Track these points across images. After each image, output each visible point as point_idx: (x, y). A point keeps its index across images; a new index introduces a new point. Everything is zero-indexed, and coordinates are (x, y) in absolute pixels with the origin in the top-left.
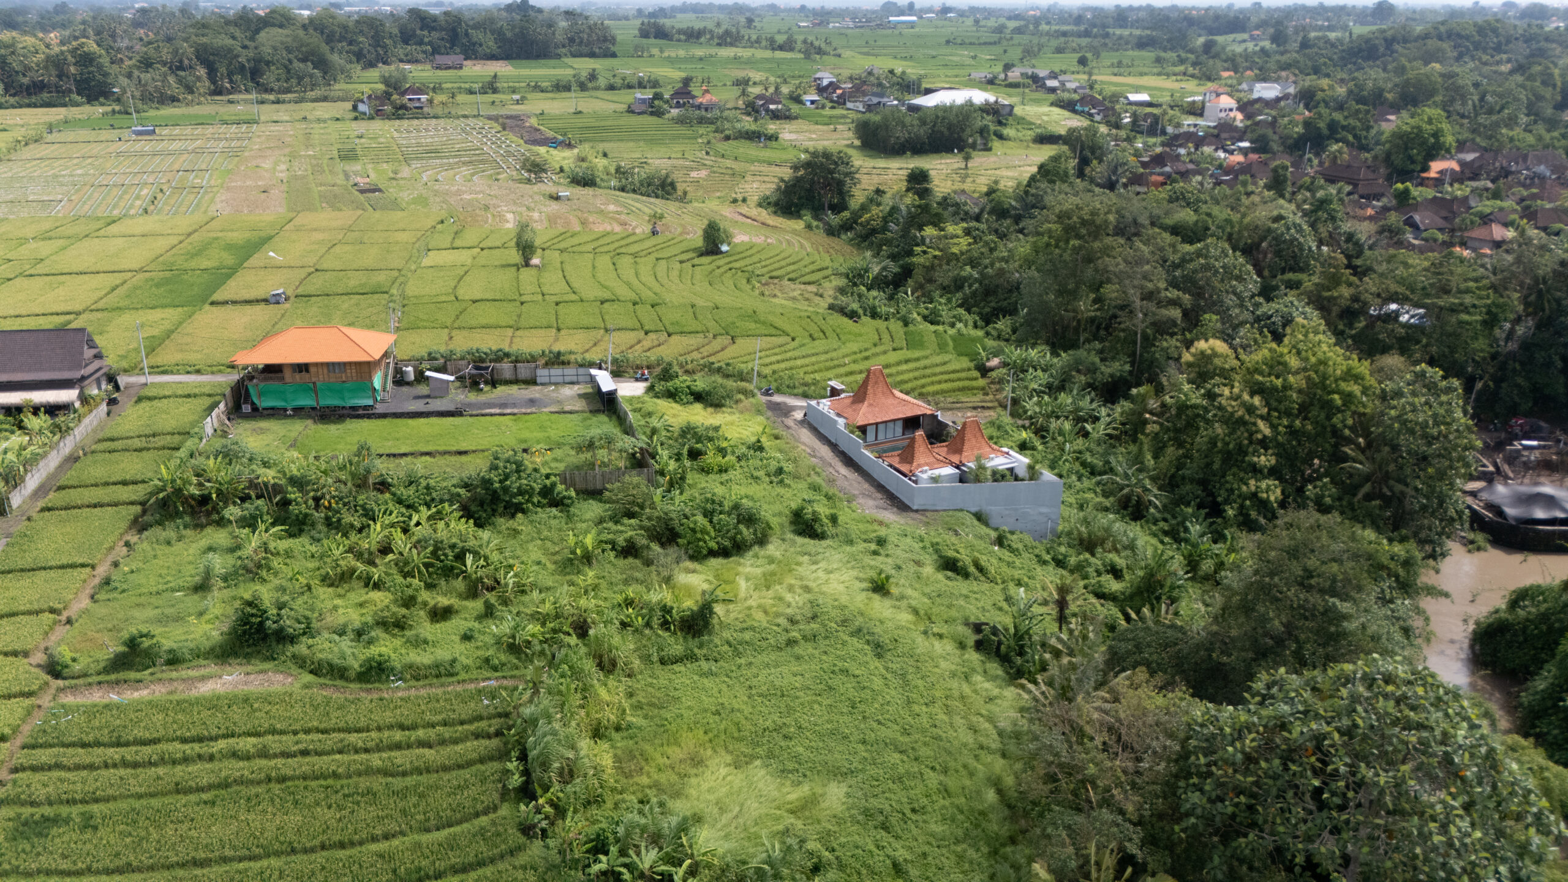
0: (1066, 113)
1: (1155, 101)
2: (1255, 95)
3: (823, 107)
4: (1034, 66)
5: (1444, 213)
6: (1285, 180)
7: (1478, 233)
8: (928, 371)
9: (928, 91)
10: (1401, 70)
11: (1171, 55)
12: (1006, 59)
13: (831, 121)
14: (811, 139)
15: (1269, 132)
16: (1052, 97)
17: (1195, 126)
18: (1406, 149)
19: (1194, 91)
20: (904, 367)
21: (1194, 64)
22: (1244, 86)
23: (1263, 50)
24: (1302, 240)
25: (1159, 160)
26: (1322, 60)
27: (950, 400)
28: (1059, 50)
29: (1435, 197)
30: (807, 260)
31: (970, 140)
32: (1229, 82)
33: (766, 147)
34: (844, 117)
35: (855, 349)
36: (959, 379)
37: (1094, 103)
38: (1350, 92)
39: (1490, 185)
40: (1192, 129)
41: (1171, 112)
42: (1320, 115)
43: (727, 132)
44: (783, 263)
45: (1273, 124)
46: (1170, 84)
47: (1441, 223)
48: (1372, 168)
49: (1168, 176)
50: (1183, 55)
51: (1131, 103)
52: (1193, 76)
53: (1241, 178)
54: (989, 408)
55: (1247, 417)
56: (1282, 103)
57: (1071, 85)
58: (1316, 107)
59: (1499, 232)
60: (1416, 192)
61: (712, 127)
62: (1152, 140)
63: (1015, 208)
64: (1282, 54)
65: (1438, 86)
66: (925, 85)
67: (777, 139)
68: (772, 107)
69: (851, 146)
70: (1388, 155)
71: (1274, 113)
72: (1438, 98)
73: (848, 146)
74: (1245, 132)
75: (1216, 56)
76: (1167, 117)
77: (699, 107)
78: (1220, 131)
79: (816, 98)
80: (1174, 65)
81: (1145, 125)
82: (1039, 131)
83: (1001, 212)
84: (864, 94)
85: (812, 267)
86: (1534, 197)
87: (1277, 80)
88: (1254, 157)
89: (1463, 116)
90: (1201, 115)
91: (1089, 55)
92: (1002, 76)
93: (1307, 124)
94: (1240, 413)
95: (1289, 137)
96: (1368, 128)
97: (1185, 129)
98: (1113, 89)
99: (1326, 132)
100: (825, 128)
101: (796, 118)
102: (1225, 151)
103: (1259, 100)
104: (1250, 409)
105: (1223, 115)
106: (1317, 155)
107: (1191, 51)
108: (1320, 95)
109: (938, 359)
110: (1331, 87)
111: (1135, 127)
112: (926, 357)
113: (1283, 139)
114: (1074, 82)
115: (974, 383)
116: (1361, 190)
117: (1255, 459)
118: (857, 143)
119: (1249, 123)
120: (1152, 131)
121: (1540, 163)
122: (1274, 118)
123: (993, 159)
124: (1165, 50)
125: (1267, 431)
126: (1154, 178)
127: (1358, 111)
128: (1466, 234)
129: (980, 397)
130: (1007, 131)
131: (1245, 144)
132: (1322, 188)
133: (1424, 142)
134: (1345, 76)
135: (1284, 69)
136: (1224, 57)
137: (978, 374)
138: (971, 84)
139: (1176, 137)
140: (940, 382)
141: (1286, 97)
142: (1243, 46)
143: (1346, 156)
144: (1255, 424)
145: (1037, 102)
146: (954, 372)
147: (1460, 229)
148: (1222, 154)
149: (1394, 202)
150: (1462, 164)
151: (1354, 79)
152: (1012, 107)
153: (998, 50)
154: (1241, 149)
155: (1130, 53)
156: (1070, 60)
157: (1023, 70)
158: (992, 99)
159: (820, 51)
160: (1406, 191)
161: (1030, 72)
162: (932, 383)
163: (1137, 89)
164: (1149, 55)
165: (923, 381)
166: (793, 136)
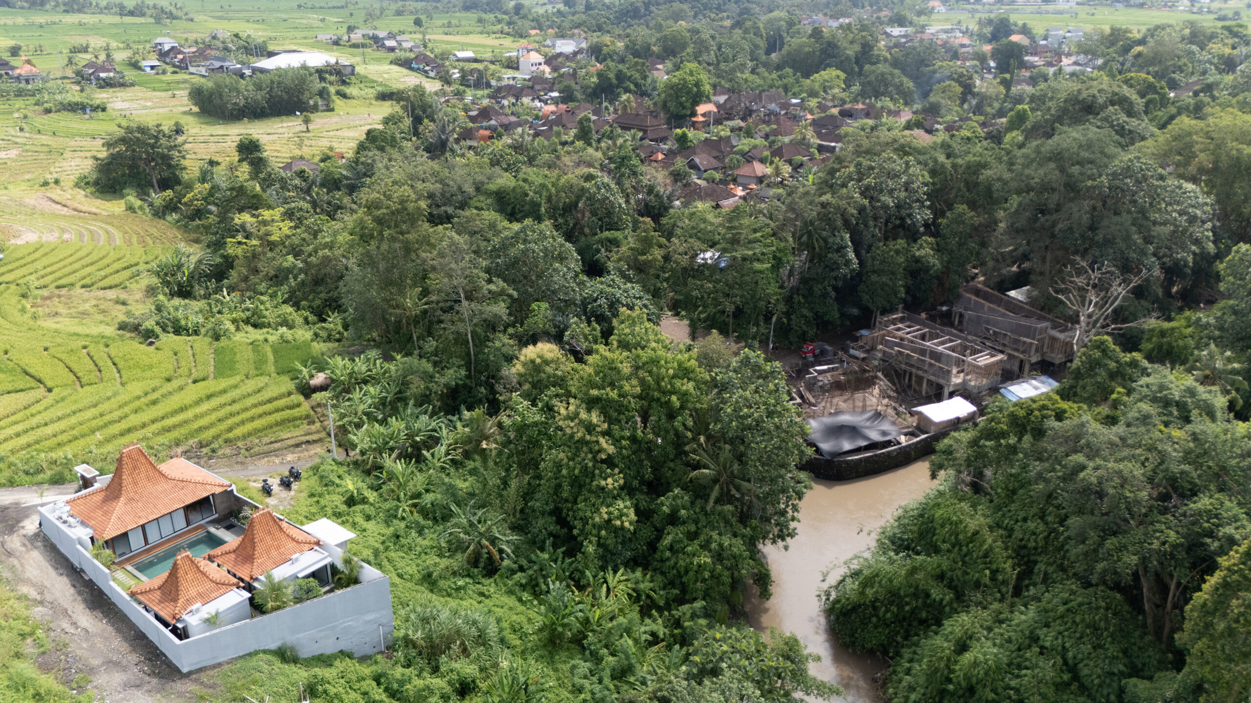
0: (404, 71)
1: (479, 56)
2: (558, 50)
3: (164, 72)
4: (376, 28)
5: (716, 154)
6: (590, 131)
7: (744, 170)
8: (236, 407)
9: (271, 54)
10: (659, 28)
11: (490, 17)
12: (352, 22)
13: (168, 87)
14: (145, 108)
15: (572, 83)
16: (392, 56)
17: (514, 78)
18: (677, 97)
19: (510, 47)
20: (205, 407)
21: (509, 24)
22: (548, 42)
23: (559, 11)
24: (612, 198)
25: (485, 113)
26: (603, 20)
27: (266, 440)
28: (399, 13)
29: (706, 139)
30: (113, 256)
31: (311, 102)
32: (537, 39)
33: (91, 118)
34: (185, 81)
35: (139, 393)
36: (277, 410)
37: (427, 61)
38: (627, 47)
39: (742, 124)
40: (511, 82)
41: (492, 67)
42: (609, 68)
43: (46, 105)
44: (76, 266)
45: (574, 75)
46: (491, 41)
47: (715, 163)
48: (654, 114)
49: (493, 129)
50: (500, 16)
51: (459, 60)
52: (508, 34)
53: (555, 128)
54: (315, 442)
55: (588, 437)
56: (579, 57)
57: (406, 45)
58: (605, 60)
59: (760, 169)
60: (691, 134)
61: (32, 100)
62: (480, 93)
63: (347, 178)
64: (574, 14)
65: (688, 40)
66: (271, 48)
67: (104, 110)
68: (103, 75)
69: (189, 113)
70: (665, 103)
71: (573, 65)
72: (689, 50)
73: (185, 113)
74: (554, 83)
75: (524, 17)
76: (490, 72)
77: (18, 78)
78: (534, 83)
79: (157, 63)
80: (493, 24)
81: (472, 79)
82: (380, 89)
83: (332, 183)
84: (206, 59)
85: (117, 266)
86: (776, 133)
87: (572, 37)
88: (563, 107)
89: (709, 64)
90: (517, 68)
91: (423, 17)
92: (346, 38)
93: (600, 75)
94: (580, 435)
95: (588, 87)
96: (645, 78)
97: (505, 82)
98: (444, 46)
99: (614, 81)
100: (163, 94)
101: (132, 85)
102: (540, 101)
103: (560, 55)
104: (590, 428)
105: (534, 68)
106: (611, 102)
107: (505, 13)
108: (605, 50)
109: (251, 385)
110: (613, 43)
111: (464, 81)
112: (236, 386)
113: (584, 88)
114: (409, 41)
115: (296, 412)
116: (650, 135)
117: (603, 483)
118: (196, 109)
119: (556, 75)
120: (478, 85)
121: (771, 102)
122: (574, 70)
123: (335, 119)
124: (485, 12)
125: (611, 449)
126: (483, 132)
127: (637, 63)
128: (736, 173)
129: (305, 427)
130: (349, 90)
131: (555, 94)
132: (619, 136)
133: (689, 92)
134: (621, 32)
135: (576, 28)
136: (531, 17)
137: (301, 398)
138: (318, 45)
139: (499, 89)
140: (252, 419)
141: (580, 51)
142: (545, 8)
143: (634, 105)
144: (597, 442)
145: (378, 60)
146: (270, 401)
147: (731, 168)
148: (538, 104)
149: (676, 146)
150: (718, 106)
151: (628, 36)
152: (353, 67)
153: (346, 12)
154: (552, 98)
155: (458, 14)
156: (407, 22)
157: (365, 32)
158: (333, 61)
159: (172, 17)
160: (684, 135)
161: (371, 33)
162: (243, 423)
163: (463, 47)
164: (473, 16)
165: (230, 422)
166: (125, 105)
